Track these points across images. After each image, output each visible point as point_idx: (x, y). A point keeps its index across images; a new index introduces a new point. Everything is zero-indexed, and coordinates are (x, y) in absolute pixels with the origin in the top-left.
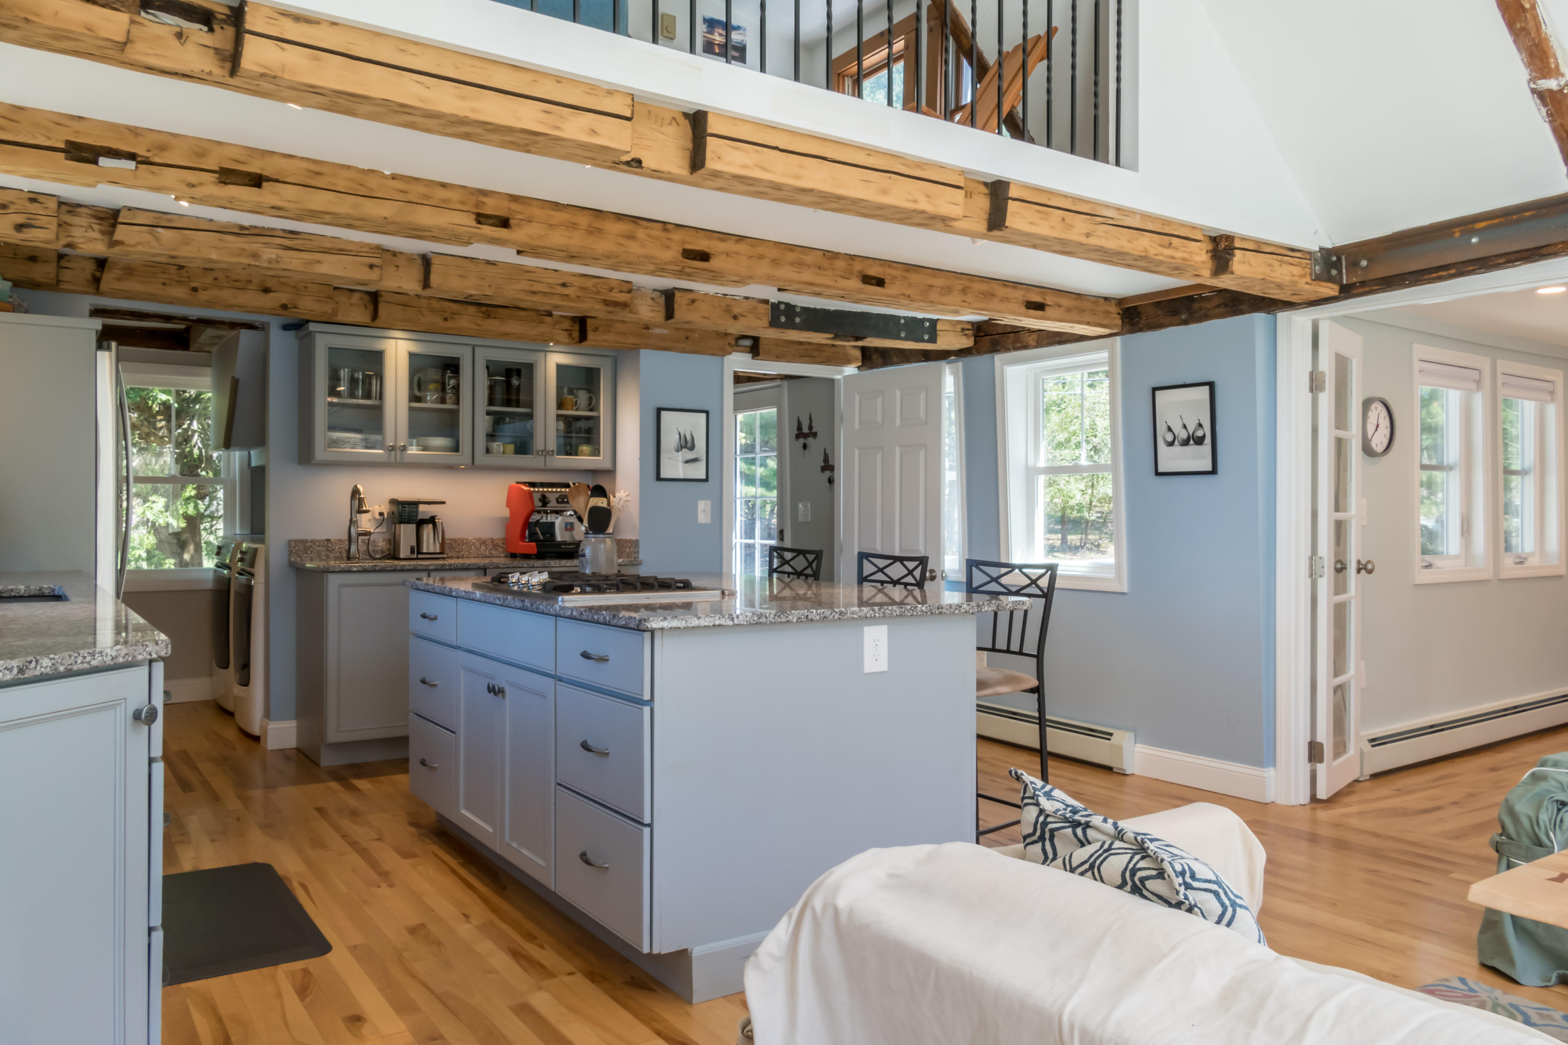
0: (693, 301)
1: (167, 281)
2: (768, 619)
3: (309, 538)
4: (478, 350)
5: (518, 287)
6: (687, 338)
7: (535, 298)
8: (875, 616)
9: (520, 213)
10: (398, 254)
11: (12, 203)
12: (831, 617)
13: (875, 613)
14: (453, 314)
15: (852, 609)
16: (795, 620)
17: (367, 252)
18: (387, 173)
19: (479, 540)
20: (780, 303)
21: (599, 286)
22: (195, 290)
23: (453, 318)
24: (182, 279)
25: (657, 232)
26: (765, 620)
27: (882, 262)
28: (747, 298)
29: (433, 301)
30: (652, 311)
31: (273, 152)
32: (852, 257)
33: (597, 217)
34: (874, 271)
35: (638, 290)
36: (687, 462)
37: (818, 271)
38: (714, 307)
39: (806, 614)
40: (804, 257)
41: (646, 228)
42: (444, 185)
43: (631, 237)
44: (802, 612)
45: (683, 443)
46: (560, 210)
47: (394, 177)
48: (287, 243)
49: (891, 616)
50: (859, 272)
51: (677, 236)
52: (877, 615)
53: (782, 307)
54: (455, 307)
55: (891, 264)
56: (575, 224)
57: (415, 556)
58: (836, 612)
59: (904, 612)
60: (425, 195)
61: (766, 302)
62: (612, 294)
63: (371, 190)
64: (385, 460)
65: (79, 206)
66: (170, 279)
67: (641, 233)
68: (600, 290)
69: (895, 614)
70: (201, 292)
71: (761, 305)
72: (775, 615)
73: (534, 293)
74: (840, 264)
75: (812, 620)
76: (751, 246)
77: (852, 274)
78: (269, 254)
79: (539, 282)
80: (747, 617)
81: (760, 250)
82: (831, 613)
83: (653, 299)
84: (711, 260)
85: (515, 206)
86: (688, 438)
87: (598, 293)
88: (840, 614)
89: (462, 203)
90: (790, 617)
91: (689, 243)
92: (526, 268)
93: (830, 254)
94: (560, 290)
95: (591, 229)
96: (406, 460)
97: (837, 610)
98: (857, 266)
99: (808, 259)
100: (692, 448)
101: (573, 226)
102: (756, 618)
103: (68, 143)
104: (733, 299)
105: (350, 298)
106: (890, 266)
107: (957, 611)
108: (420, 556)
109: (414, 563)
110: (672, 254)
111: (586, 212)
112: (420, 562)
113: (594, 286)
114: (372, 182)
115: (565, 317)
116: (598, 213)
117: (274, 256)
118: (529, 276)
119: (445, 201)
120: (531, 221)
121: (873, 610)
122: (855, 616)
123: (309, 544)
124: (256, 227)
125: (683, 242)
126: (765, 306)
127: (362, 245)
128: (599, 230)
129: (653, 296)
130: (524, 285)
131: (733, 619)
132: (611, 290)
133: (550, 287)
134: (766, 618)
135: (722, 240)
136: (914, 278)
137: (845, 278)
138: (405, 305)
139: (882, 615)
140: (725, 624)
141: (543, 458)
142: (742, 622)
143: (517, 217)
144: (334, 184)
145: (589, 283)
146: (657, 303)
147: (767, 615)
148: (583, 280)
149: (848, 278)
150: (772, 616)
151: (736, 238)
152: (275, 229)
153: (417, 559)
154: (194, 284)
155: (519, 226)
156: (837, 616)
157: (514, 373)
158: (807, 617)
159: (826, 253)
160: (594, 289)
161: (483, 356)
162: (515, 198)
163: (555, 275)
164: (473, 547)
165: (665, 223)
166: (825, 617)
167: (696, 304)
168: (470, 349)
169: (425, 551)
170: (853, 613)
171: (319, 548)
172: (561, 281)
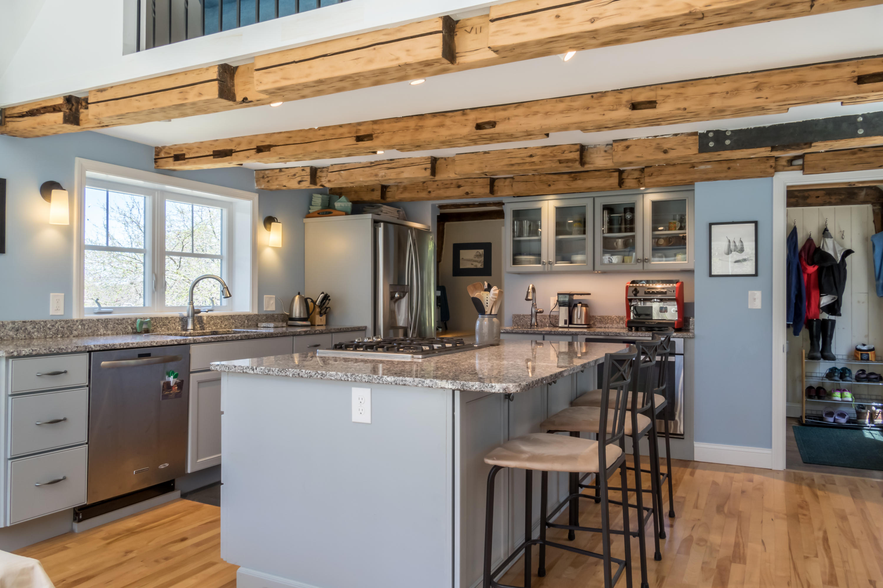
0: (628, 147)
1: (419, 190)
2: (274, 372)
3: (522, 313)
4: (596, 199)
5: (502, 164)
6: (729, 168)
7: (513, 168)
8: (348, 380)
9: (378, 129)
10: (447, 159)
11: (297, 173)
12: (315, 376)
13: (348, 377)
14: (554, 181)
15: (330, 373)
16: (291, 375)
17: (424, 162)
18: (316, 128)
19: (619, 317)
20: (708, 132)
21: (555, 152)
22: (430, 192)
23: (554, 184)
24: (424, 188)
25: (459, 118)
26: (272, 373)
27: (652, 87)
28: (676, 135)
29: (542, 176)
30: (605, 160)
31: (274, 133)
32: (620, 91)
33: (421, 119)
34: (642, 97)
35: (594, 147)
36: (736, 262)
37: (587, 111)
38: (646, 147)
39: (298, 372)
40: (572, 104)
41: (451, 117)
42: (341, 126)
43: (442, 125)
44: (295, 370)
45: (732, 247)
46: (399, 122)
47: (320, 129)
48: (389, 166)
49: (361, 381)
50: (627, 102)
51: (472, 116)
52: (350, 380)
53: (711, 135)
54: (555, 177)
55: (663, 86)
56: (408, 127)
57: (567, 326)
58: (319, 374)
59: (372, 380)
60: (333, 134)
61: (695, 134)
62: (564, 155)
63: (310, 138)
64: (541, 270)
65: (324, 168)
66: (420, 189)
67: (448, 122)
68: (555, 154)
69: (364, 380)
70: (432, 193)
71: (690, 137)
72: (278, 370)
73: (512, 165)
74: (608, 100)
75: (302, 377)
76: (528, 107)
77: (620, 105)
78: (382, 173)
79: (515, 158)
80: (261, 369)
81: (535, 108)
82: (315, 374)
83: (605, 151)
84: (496, 126)
85: (375, 127)
86: (738, 244)
87: (554, 156)
88: (322, 375)
89: (349, 133)
90: (288, 373)
91: (481, 118)
92: (507, 151)
93: (598, 94)
94: (529, 160)
95: (417, 127)
96: (554, 269)
97: (319, 372)
98: (626, 97)
99: (576, 104)
100: (742, 250)
101: (407, 128)
102: (267, 371)
103: (214, 151)
104: (663, 137)
105: (504, 183)
106: (662, 88)
107: (420, 385)
108: (570, 326)
109: (566, 330)
110: (468, 129)
111: (415, 117)
112: (571, 330)
113: (551, 153)
114: (311, 135)
115: (636, 170)
116: (421, 116)
117: (384, 174)
118: (509, 155)
119: (342, 134)
120: (384, 133)
121: (347, 376)
122: (333, 378)
123: (522, 317)
124: (377, 161)
125: (476, 119)
126: (694, 137)
127: (421, 158)
128: (422, 127)
129: (606, 149)
130: (506, 161)
131: (253, 370)
132: (563, 152)
133: (523, 159)
134: (273, 371)
135: (504, 110)
136: (691, 91)
137: (613, 110)
138: (527, 182)
139: (354, 380)
140: (249, 372)
141: (642, 264)
142: (259, 373)
143: (376, 132)
144: (295, 141)
145: (547, 151)
146: (609, 153)
147: (274, 370)
148: (543, 150)
149: (616, 110)
150: (276, 371)
151: (516, 105)
152: (384, 160)
153: (568, 327)
154: (429, 190)
155: (377, 137)
156: (319, 376)
157: (628, 210)
158: (299, 374)
159: (593, 95)
160: (552, 154)
161: (600, 203)
162: (375, 122)
163: (525, 151)
164: (615, 321)
165: (463, 110)
166: (311, 376)
167: (630, 149)
168: (592, 199)
169: (575, 323)
170: (331, 376)
171: (527, 319)
172: (529, 154)
